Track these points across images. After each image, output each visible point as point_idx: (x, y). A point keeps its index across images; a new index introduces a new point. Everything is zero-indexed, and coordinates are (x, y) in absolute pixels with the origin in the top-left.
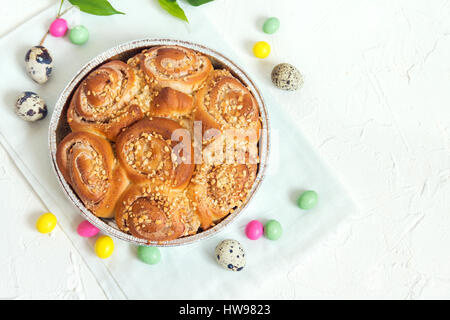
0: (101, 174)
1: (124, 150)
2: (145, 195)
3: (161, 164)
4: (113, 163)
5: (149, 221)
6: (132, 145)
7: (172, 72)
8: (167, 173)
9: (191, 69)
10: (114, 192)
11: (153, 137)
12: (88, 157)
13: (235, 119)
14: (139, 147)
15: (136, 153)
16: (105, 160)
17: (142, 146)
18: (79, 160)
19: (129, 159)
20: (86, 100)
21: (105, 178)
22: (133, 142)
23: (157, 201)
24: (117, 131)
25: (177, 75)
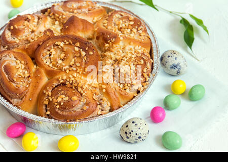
0: (24, 73)
1: (42, 57)
2: (62, 81)
3: (73, 60)
4: (34, 68)
5: (67, 99)
6: (49, 52)
7: (75, 9)
8: (78, 65)
9: (90, 7)
10: (36, 87)
11: (65, 44)
12: (13, 64)
13: (129, 30)
14: (54, 53)
15: (52, 56)
16: (26, 64)
17: (56, 52)
18: (5, 67)
19: (46, 61)
20: (10, 34)
21: (27, 75)
22: (49, 51)
23: (71, 84)
24: (36, 46)
25: (80, 11)
